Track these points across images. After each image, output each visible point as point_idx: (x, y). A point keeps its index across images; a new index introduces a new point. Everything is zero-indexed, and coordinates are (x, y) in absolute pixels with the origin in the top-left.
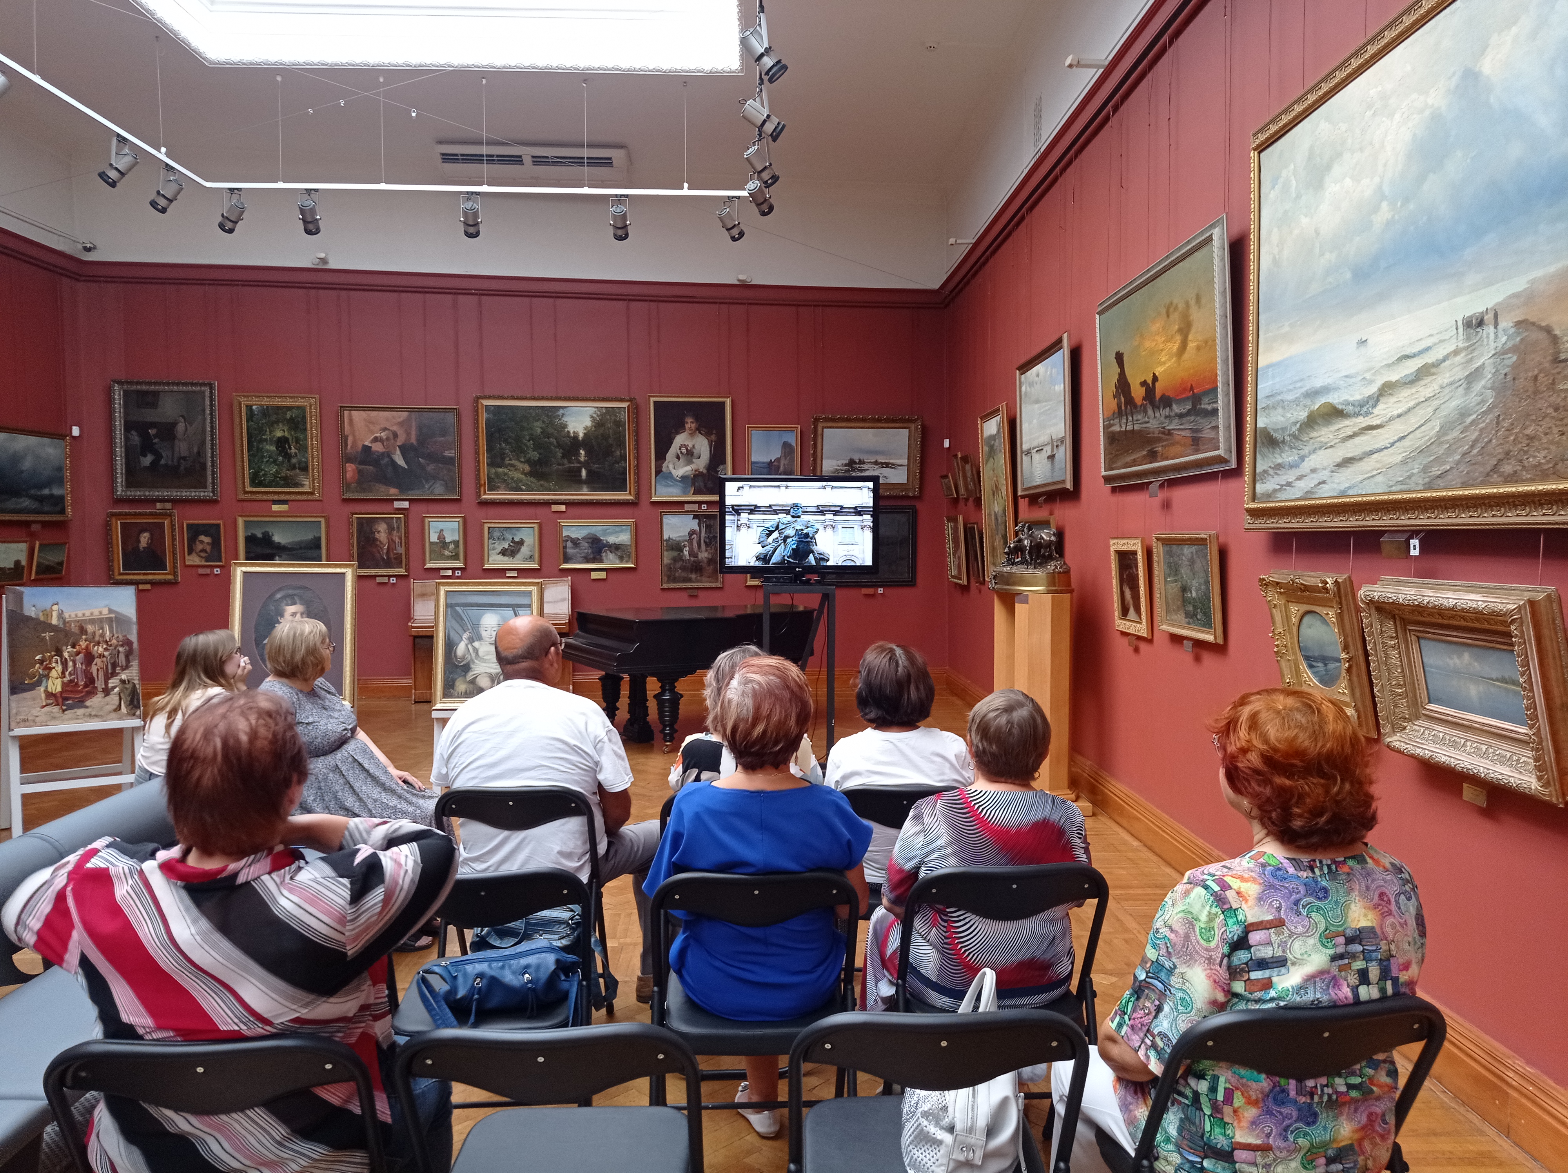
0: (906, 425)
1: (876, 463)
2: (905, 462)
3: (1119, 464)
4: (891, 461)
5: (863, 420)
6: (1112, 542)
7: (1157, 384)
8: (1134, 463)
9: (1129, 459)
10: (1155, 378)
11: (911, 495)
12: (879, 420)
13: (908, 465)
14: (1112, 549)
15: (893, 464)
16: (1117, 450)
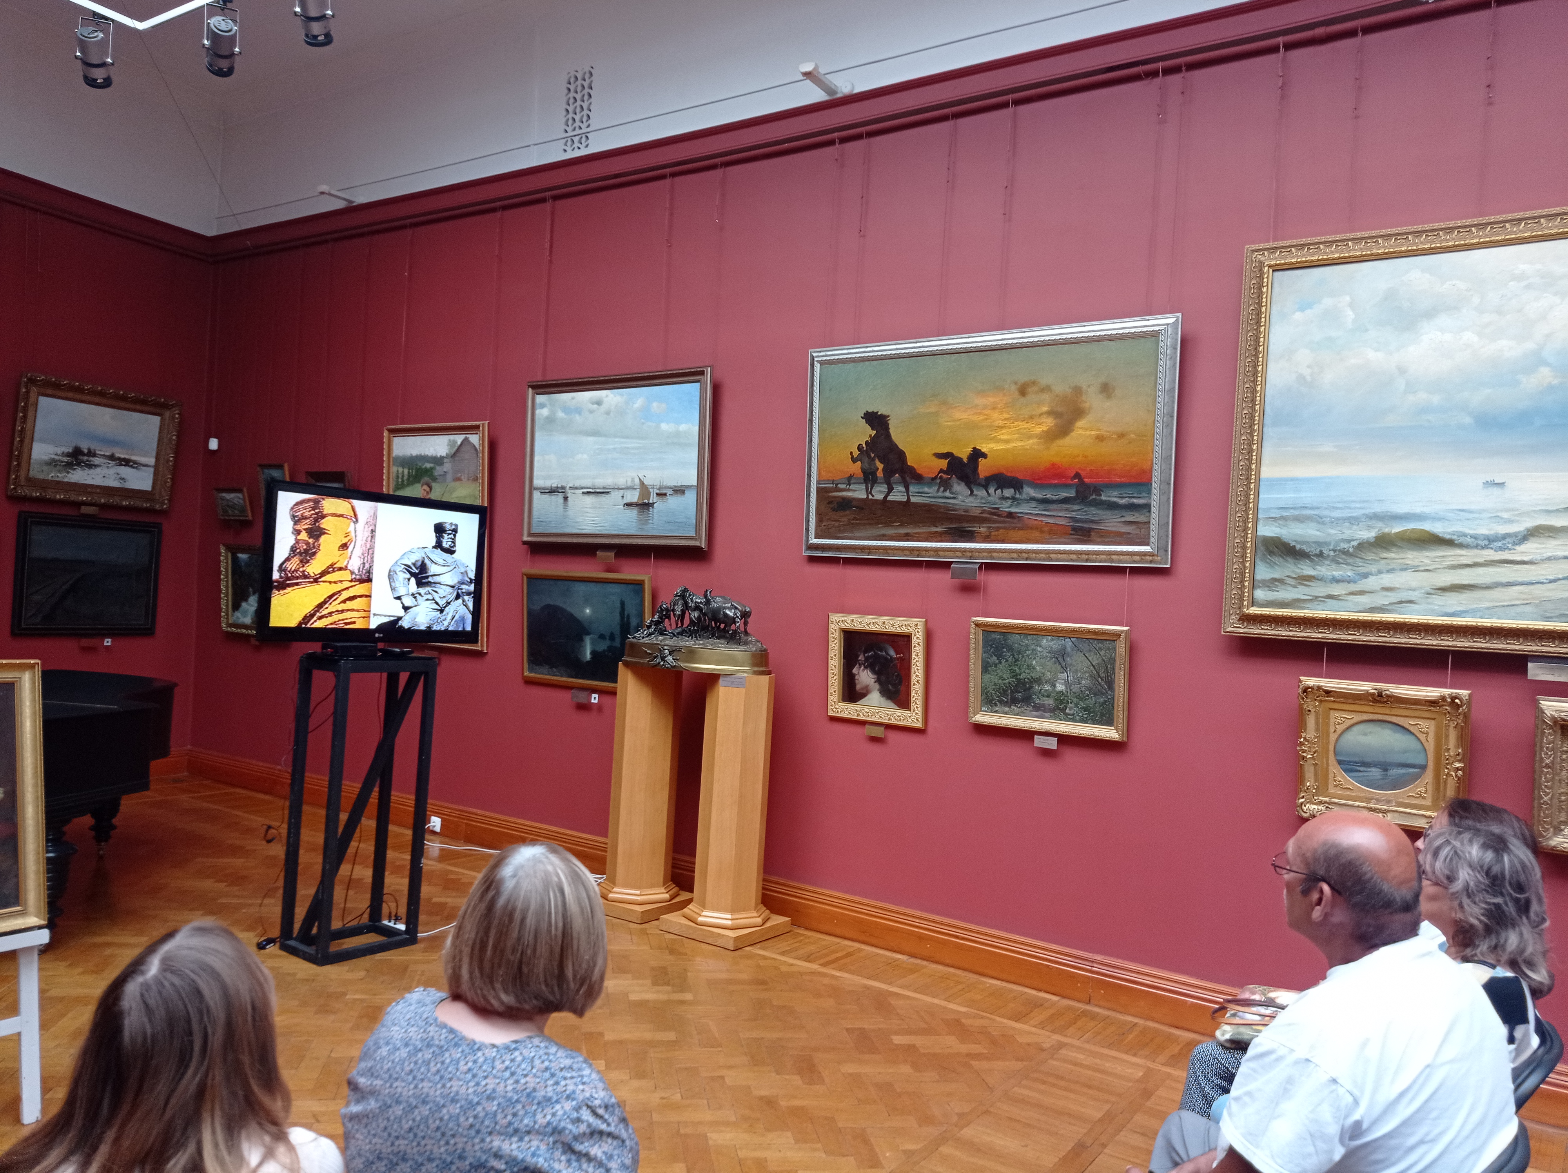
0: (158, 411)
1: (112, 458)
2: (152, 461)
3: (857, 534)
4: (134, 458)
5: (102, 394)
6: (834, 617)
7: (982, 462)
8: (907, 537)
9: (890, 531)
10: (977, 455)
11: (158, 507)
12: (124, 398)
13: (156, 467)
14: (832, 627)
15: (135, 462)
16: (855, 519)
